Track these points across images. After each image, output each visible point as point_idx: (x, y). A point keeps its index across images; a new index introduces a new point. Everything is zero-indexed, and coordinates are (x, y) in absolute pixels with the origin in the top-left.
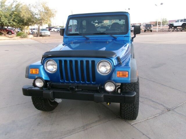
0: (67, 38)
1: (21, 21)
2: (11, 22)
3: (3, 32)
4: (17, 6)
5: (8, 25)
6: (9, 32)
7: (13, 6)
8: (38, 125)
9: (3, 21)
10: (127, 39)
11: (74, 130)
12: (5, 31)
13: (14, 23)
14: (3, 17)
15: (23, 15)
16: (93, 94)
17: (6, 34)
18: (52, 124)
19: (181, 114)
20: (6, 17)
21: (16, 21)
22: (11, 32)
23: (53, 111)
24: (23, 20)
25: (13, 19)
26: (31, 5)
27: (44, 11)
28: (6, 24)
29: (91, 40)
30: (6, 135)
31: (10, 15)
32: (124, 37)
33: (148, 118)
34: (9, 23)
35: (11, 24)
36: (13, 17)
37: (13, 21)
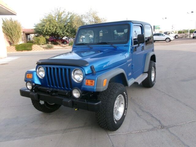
0: (75, 47)
1: (74, 31)
2: (65, 33)
3: (58, 42)
4: (71, 18)
5: (62, 36)
6: (64, 42)
7: (68, 18)
8: (32, 123)
9: (58, 32)
10: (127, 49)
11: (56, 131)
12: (60, 41)
13: (68, 34)
14: (58, 28)
15: (74, 26)
16: (63, 98)
17: (61, 44)
18: (43, 124)
19: (173, 134)
20: (61, 28)
21: (69, 31)
22: (66, 42)
23: (51, 113)
24: (75, 30)
25: (67, 30)
26: (83, 15)
27: (94, 21)
28: (60, 34)
29: (94, 49)
30: (5, 126)
31: (65, 26)
32: (124, 46)
33: (133, 131)
34: (63, 33)
35: (65, 34)
36: (67, 28)
37: (67, 31)
